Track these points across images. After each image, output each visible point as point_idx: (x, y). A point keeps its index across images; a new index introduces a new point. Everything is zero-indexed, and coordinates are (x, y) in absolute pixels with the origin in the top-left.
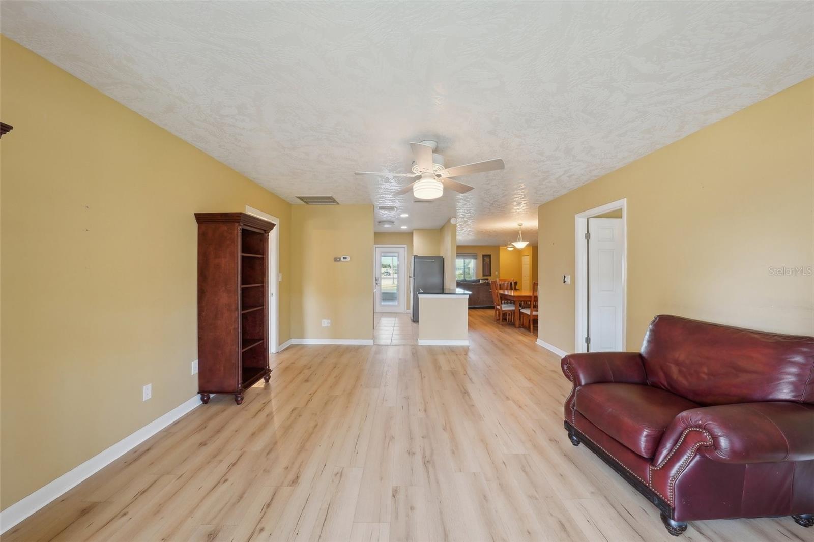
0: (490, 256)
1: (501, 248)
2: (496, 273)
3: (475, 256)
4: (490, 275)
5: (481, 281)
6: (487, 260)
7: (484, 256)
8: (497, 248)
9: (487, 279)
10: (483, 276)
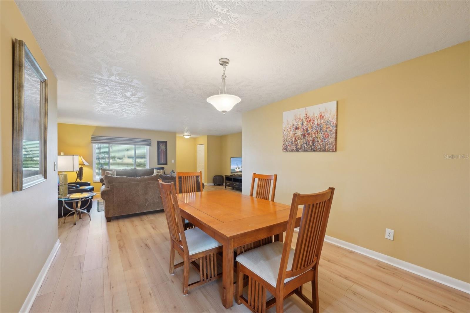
0: (165, 143)
1: (177, 135)
2: (173, 161)
3: (148, 143)
4: (166, 164)
5: (155, 171)
6: (163, 147)
7: (159, 142)
8: (173, 135)
9: (163, 168)
10: (159, 164)
